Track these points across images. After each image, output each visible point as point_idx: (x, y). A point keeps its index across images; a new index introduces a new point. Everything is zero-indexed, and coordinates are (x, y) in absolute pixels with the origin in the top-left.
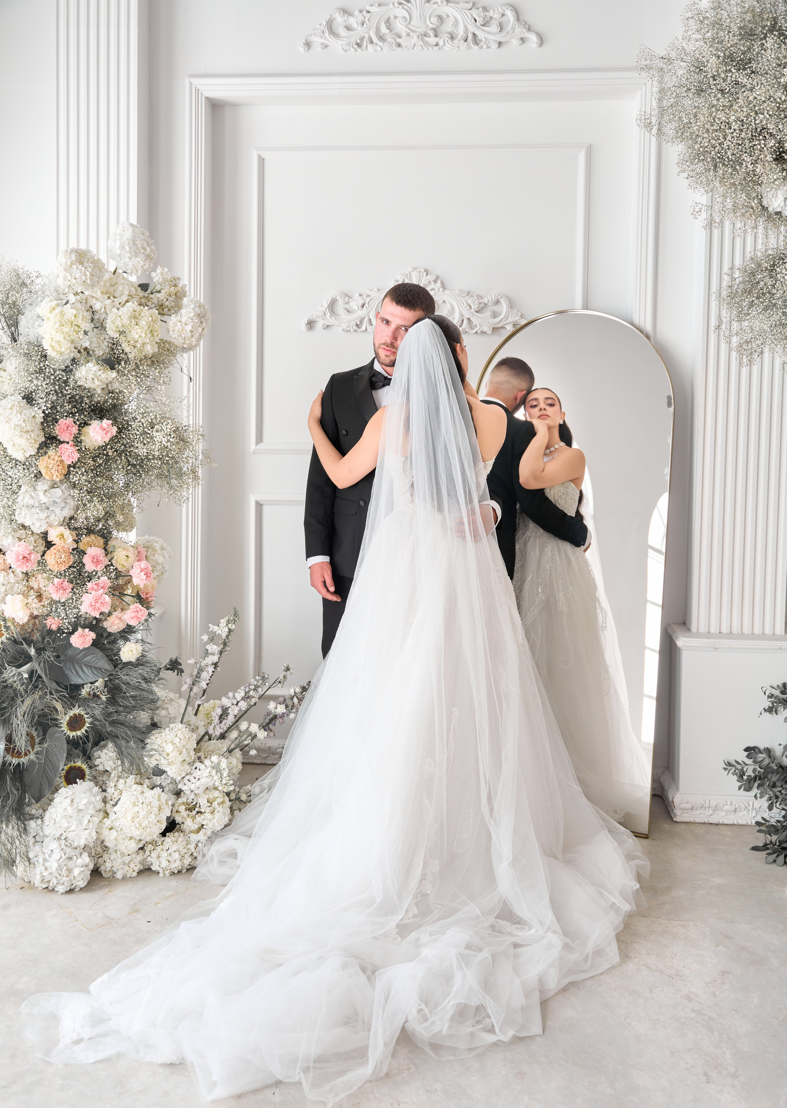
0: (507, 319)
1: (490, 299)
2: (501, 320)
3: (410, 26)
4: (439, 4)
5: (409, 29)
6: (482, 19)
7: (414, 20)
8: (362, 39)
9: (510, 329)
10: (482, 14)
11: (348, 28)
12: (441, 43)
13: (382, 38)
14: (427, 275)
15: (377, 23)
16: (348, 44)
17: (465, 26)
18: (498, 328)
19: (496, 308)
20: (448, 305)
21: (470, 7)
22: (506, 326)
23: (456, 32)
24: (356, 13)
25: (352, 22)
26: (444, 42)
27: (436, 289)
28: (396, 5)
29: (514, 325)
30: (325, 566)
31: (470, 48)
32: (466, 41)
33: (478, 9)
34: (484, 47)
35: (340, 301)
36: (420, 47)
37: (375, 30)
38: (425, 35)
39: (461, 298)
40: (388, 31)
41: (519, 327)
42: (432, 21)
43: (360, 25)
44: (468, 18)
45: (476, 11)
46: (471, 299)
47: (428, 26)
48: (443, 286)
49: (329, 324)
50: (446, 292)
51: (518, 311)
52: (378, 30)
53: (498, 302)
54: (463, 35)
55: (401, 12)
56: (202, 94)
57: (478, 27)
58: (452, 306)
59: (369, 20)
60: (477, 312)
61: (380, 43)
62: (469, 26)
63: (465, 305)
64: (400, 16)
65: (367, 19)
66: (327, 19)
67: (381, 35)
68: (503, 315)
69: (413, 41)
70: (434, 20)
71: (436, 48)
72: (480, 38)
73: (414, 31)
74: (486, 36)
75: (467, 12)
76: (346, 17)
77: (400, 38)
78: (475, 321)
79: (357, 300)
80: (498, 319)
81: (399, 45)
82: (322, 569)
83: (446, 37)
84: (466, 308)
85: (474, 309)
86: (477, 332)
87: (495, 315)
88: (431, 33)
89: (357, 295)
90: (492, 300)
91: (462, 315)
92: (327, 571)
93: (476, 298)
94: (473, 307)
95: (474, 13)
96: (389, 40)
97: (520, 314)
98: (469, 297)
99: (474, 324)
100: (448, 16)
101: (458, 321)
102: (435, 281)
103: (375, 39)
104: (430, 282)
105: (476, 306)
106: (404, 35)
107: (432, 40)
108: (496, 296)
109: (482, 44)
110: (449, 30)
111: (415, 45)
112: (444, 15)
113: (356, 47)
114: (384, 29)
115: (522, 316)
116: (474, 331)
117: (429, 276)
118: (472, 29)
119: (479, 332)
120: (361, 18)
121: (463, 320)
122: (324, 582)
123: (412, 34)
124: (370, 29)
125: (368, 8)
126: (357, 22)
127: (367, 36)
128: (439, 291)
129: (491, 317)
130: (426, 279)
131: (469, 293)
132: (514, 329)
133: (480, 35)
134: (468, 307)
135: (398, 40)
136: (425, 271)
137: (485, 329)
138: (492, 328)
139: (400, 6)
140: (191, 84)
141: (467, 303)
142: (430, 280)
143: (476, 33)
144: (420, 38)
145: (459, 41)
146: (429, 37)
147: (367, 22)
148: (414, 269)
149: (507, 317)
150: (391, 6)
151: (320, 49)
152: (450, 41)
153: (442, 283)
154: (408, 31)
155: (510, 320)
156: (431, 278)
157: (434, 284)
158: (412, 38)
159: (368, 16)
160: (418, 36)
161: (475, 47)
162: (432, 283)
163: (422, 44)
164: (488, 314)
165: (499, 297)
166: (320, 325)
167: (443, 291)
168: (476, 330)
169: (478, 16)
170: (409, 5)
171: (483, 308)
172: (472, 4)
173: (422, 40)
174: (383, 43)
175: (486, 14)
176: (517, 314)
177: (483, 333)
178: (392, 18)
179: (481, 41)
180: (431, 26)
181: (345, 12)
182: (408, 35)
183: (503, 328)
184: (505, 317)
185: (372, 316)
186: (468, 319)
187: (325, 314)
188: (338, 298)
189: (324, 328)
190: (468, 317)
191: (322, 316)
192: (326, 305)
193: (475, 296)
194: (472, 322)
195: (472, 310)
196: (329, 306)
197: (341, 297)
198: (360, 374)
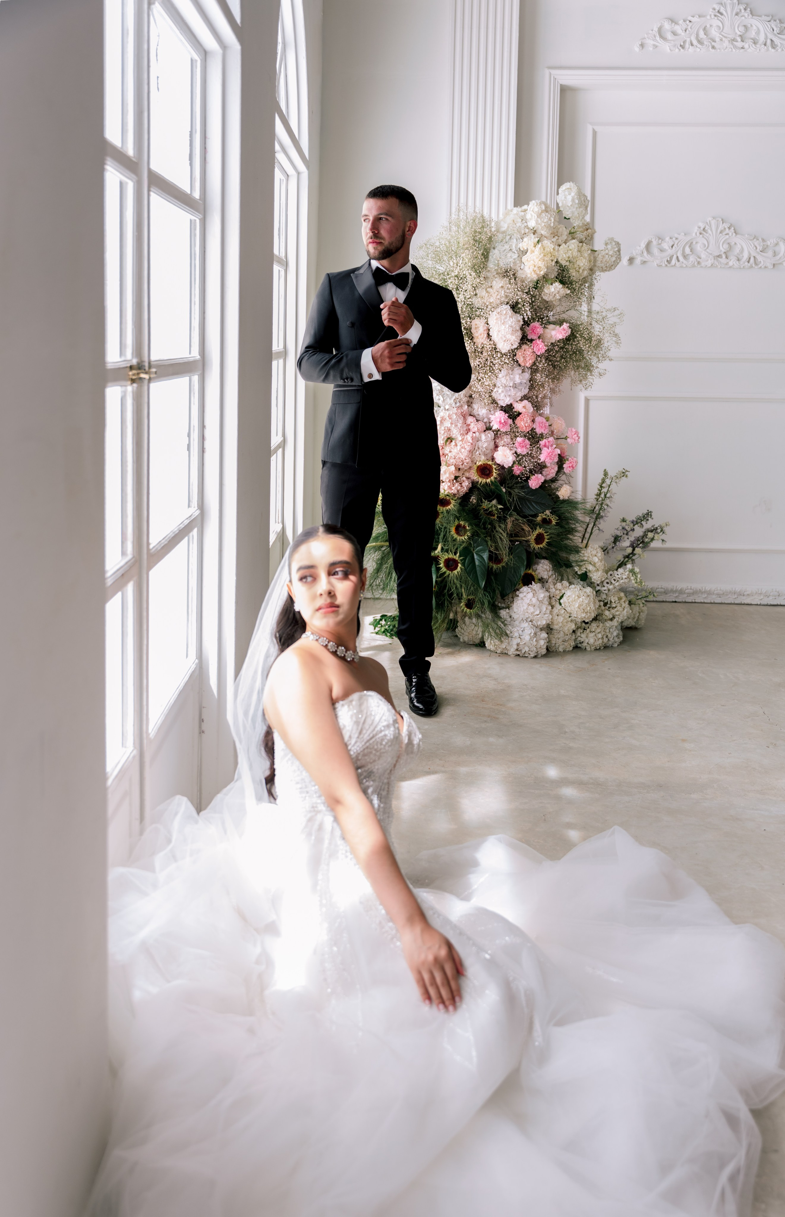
1: (772, 242)
2: (780, 258)
3: (722, 33)
4: (746, 17)
5: (722, 35)
6: (779, 29)
7: (726, 28)
8: (684, 42)
10: (779, 25)
11: (674, 33)
12: (746, 46)
13: (700, 42)
15: (697, 30)
16: (675, 46)
17: (766, 34)
18: (777, 264)
19: (776, 249)
20: (739, 246)
21: (769, 20)
23: (758, 38)
24: (681, 22)
25: (678, 29)
26: (749, 46)
27: (730, 234)
28: (713, 16)
31: (768, 50)
32: (765, 45)
33: (775, 21)
34: (780, 50)
35: (655, 242)
36: (731, 49)
37: (695, 35)
38: (734, 40)
39: (749, 241)
40: (706, 36)
42: (740, 29)
43: (684, 31)
44: (768, 28)
45: (775, 23)
46: (758, 241)
47: (736, 33)
48: (736, 232)
49: (645, 260)
50: (738, 236)
52: (697, 35)
53: (777, 244)
54: (764, 41)
55: (716, 22)
56: (558, 82)
57: (775, 35)
58: (742, 247)
59: (691, 28)
60: (761, 251)
61: (699, 46)
62: (768, 34)
64: (714, 25)
65: (689, 27)
66: (659, 27)
67: (700, 39)
68: (781, 254)
69: (725, 45)
70: (742, 29)
71: (742, 50)
72: (776, 43)
73: (726, 37)
74: (781, 42)
75: (767, 23)
76: (673, 25)
77: (715, 42)
78: (760, 258)
79: (668, 242)
80: (778, 258)
81: (713, 47)
83: (750, 42)
86: (761, 267)
87: (775, 254)
88: (739, 39)
89: (669, 237)
91: (750, 254)
93: (761, 241)
94: (758, 248)
95: (773, 24)
96: (705, 43)
99: (759, 261)
100: (751, 26)
101: (746, 258)
102: (729, 228)
103: (695, 42)
104: (725, 229)
105: (762, 247)
106: (717, 39)
107: (740, 44)
108: (777, 240)
109: (778, 48)
110: (752, 37)
111: (726, 47)
112: (749, 25)
113: (680, 48)
114: (702, 34)
116: (760, 266)
117: (724, 224)
118: (770, 36)
119: (763, 267)
120: (684, 27)
121: (750, 258)
123: (724, 39)
124: (691, 35)
125: (690, 18)
126: (681, 29)
127: (688, 40)
128: (732, 234)
129: (772, 256)
131: (755, 238)
133: (777, 41)
134: (755, 248)
135: (713, 43)
136: (722, 220)
137: (768, 265)
138: (773, 264)
139: (716, 18)
140: (550, 74)
141: (754, 245)
143: (774, 39)
144: (731, 42)
145: (761, 45)
146: (737, 41)
147: (690, 29)
148: (714, 218)
150: (708, 17)
151: (651, 49)
152: (753, 45)
153: (735, 229)
154: (721, 36)
156: (726, 225)
157: (729, 230)
158: (724, 42)
159: (690, 24)
160: (729, 41)
161: (773, 50)
162: (727, 229)
163: (732, 47)
164: (770, 253)
165: (779, 240)
166: (638, 261)
167: (736, 235)
168: (760, 265)
169: (776, 26)
170: (722, 17)
171: (766, 249)
172: (771, 17)
173: (732, 44)
174: (702, 45)
175: (782, 25)
177: (765, 267)
178: (708, 26)
179: (777, 46)
180: (739, 33)
181: (673, 21)
182: (721, 40)
184: (783, 256)
185: (679, 255)
186: (754, 257)
187: (643, 253)
188: (653, 240)
189: (642, 264)
190: (754, 255)
191: (640, 254)
192: (644, 246)
193: (760, 239)
194: (758, 260)
195: (758, 250)
196: (645, 247)
197: (656, 239)
198: (358, 272)
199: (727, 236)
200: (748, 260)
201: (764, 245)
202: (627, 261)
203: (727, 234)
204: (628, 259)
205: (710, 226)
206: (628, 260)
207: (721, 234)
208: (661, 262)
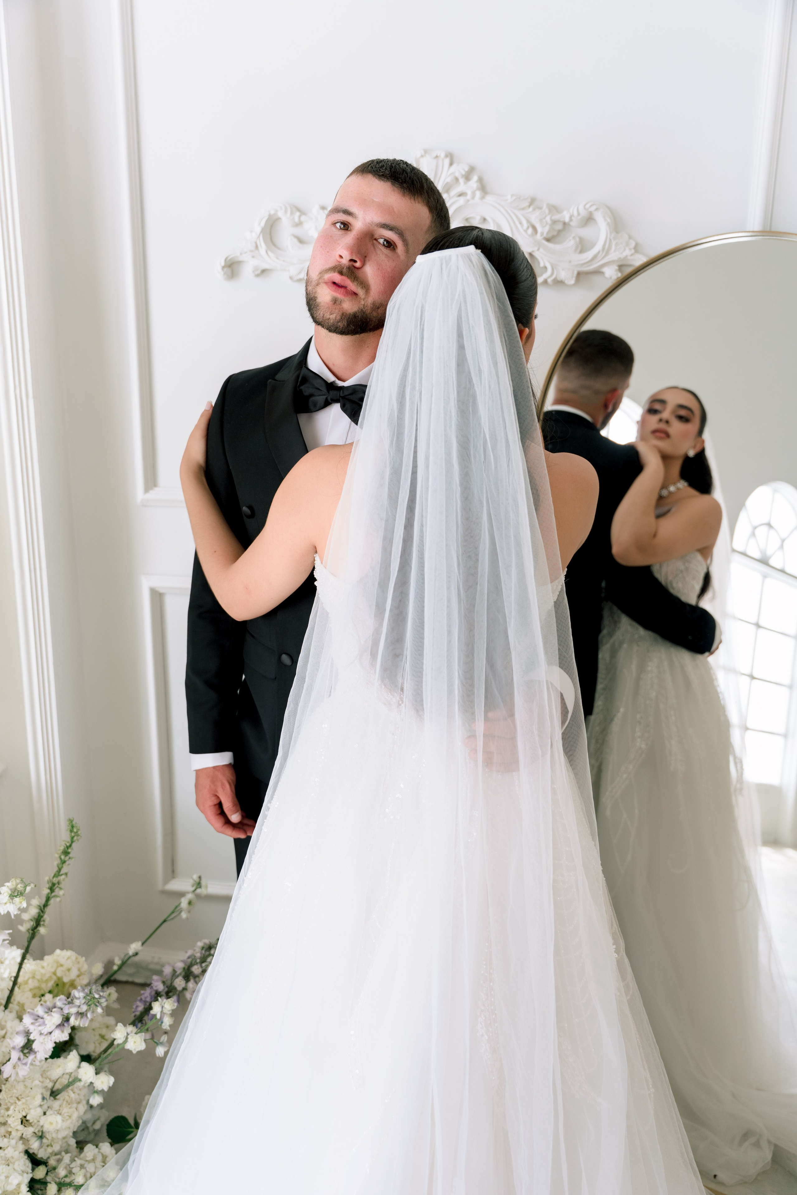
0: (607, 254)
1: (575, 213)
2: (595, 257)
9: (612, 274)
14: (451, 164)
18: (588, 273)
19: (586, 232)
22: (605, 270)
27: (469, 193)
29: (621, 267)
30: (219, 775)
35: (286, 220)
41: (629, 270)
46: (537, 213)
48: (483, 188)
49: (264, 266)
50: (489, 199)
51: (630, 237)
53: (589, 219)
60: (548, 240)
63: (525, 225)
68: (598, 247)
78: (543, 260)
80: (588, 255)
82: (213, 781)
84: (526, 231)
85: (542, 234)
86: (545, 282)
87: (583, 246)
90: (579, 214)
92: (223, 785)
93: (547, 211)
94: (540, 230)
97: (633, 244)
98: (534, 210)
99: (542, 265)
102: (467, 177)
104: (457, 179)
105: (547, 229)
108: (587, 206)
115: (637, 249)
117: (454, 166)
119: (550, 280)
122: (220, 805)
128: (473, 195)
129: (575, 251)
130: (450, 172)
131: (532, 201)
132: (619, 275)
134: (530, 231)
136: (446, 156)
137: (563, 275)
138: (576, 273)
141: (528, 221)
142: (457, 174)
148: (426, 152)
149: (606, 250)
153: (480, 180)
155: (614, 255)
156: (459, 170)
157: (465, 183)
162: (461, 181)
164: (570, 243)
165: (592, 209)
166: (248, 268)
167: (483, 198)
168: (544, 276)
171: (559, 232)
176: (627, 244)
177: (558, 282)
183: (598, 272)
184: (603, 249)
187: (257, 247)
188: (280, 214)
189: (257, 276)
190: (530, 250)
191: (251, 251)
192: (258, 229)
193: (545, 206)
194: (539, 263)
195: (538, 237)
196: (263, 231)
197: (286, 211)
198: (279, 376)
201: (554, 222)
202: (219, 268)
203: (461, 195)
204: (223, 264)
206: (223, 267)
208: (300, 273)
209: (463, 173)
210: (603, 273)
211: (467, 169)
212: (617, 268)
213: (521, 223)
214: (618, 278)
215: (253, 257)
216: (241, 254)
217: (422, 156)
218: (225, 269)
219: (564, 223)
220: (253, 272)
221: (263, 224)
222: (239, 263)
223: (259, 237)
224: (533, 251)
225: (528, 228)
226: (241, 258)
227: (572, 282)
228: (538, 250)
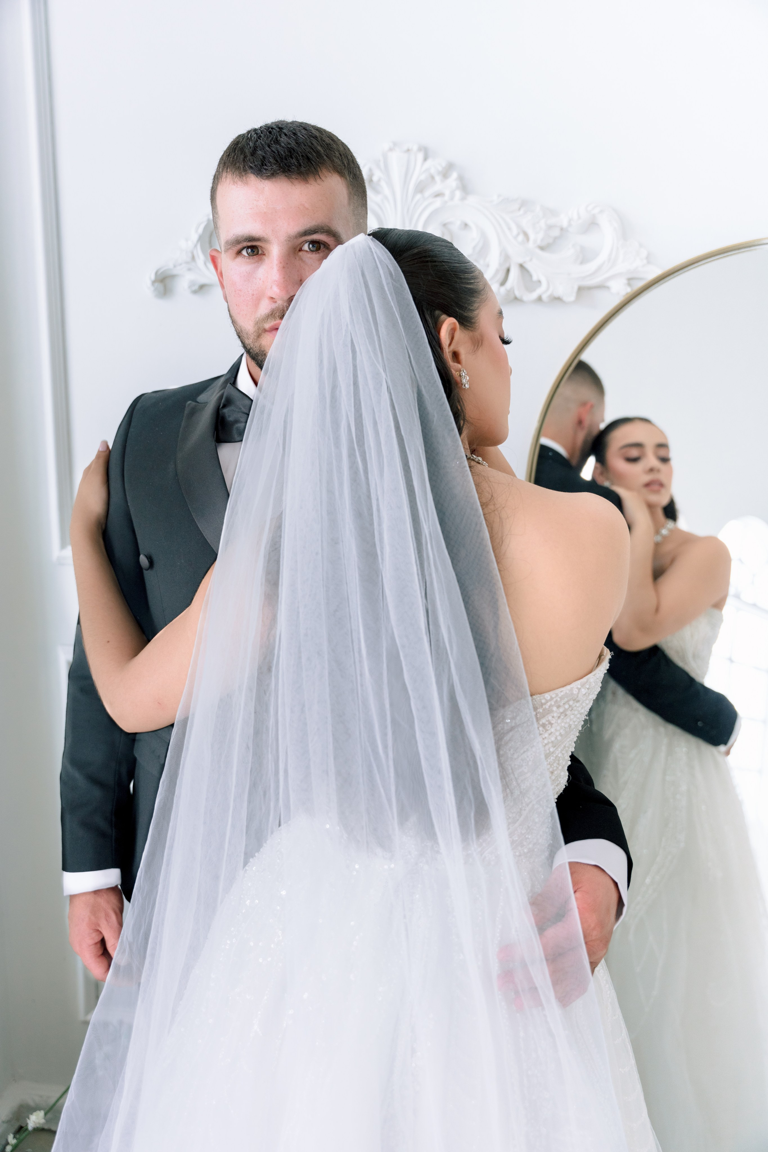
0: (614, 264)
1: (575, 217)
2: (599, 268)
9: (619, 289)
14: (425, 159)
18: (590, 288)
19: (588, 240)
20: (474, 232)
22: (611, 284)
27: (447, 193)
29: (629, 280)
30: (103, 903)
39: (504, 216)
41: (640, 284)
46: (529, 216)
48: (464, 187)
50: (471, 200)
51: (641, 246)
53: (591, 224)
58: (484, 234)
60: (542, 248)
63: (515, 231)
68: (603, 257)
78: (537, 270)
80: (591, 267)
82: (95, 910)
85: (535, 242)
86: (540, 299)
87: (584, 256)
90: (579, 217)
91: (507, 257)
92: (107, 916)
93: (541, 214)
94: (532, 236)
97: (644, 253)
98: (526, 214)
99: (535, 278)
101: (497, 271)
102: (445, 174)
104: (432, 178)
105: (541, 235)
108: (590, 208)
115: (649, 259)
116: (534, 295)
117: (429, 163)
119: (545, 297)
121: (508, 271)
122: (102, 943)
129: (575, 261)
130: (424, 169)
131: (524, 204)
134: (521, 238)
136: (419, 149)
137: (561, 291)
138: (576, 288)
141: (519, 226)
142: (433, 171)
148: (396, 144)
149: (613, 260)
153: (461, 178)
155: (622, 267)
156: (435, 165)
157: (443, 182)
162: (438, 178)
164: (568, 253)
165: (596, 211)
166: (184, 283)
167: (463, 199)
168: (539, 292)
171: (556, 239)
176: (638, 253)
177: (555, 299)
183: (602, 287)
184: (609, 260)
186: (521, 266)
187: (193, 258)
189: (195, 292)
190: (521, 261)
191: (187, 263)
192: (195, 237)
193: (538, 209)
195: (531, 245)
196: (200, 239)
198: (202, 398)
199: (438, 203)
200: (501, 276)
201: (550, 227)
202: (149, 283)
203: (438, 195)
204: (153, 277)
205: (386, 169)
206: (154, 282)
207: (419, 196)
209: (440, 169)
210: (608, 288)
211: (444, 164)
212: (626, 282)
213: (510, 229)
214: (627, 294)
215: (189, 270)
216: (175, 266)
217: (391, 150)
218: (156, 284)
219: (562, 229)
220: (190, 287)
221: (201, 230)
222: (173, 277)
223: (196, 246)
224: (524, 262)
225: (518, 234)
226: (175, 272)
227: (572, 298)
228: (531, 260)
